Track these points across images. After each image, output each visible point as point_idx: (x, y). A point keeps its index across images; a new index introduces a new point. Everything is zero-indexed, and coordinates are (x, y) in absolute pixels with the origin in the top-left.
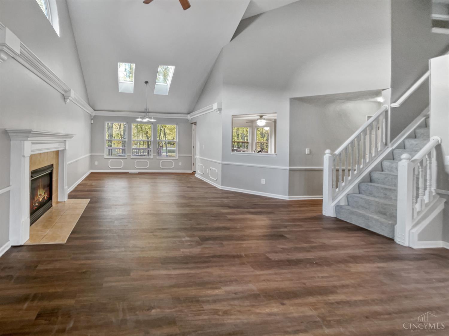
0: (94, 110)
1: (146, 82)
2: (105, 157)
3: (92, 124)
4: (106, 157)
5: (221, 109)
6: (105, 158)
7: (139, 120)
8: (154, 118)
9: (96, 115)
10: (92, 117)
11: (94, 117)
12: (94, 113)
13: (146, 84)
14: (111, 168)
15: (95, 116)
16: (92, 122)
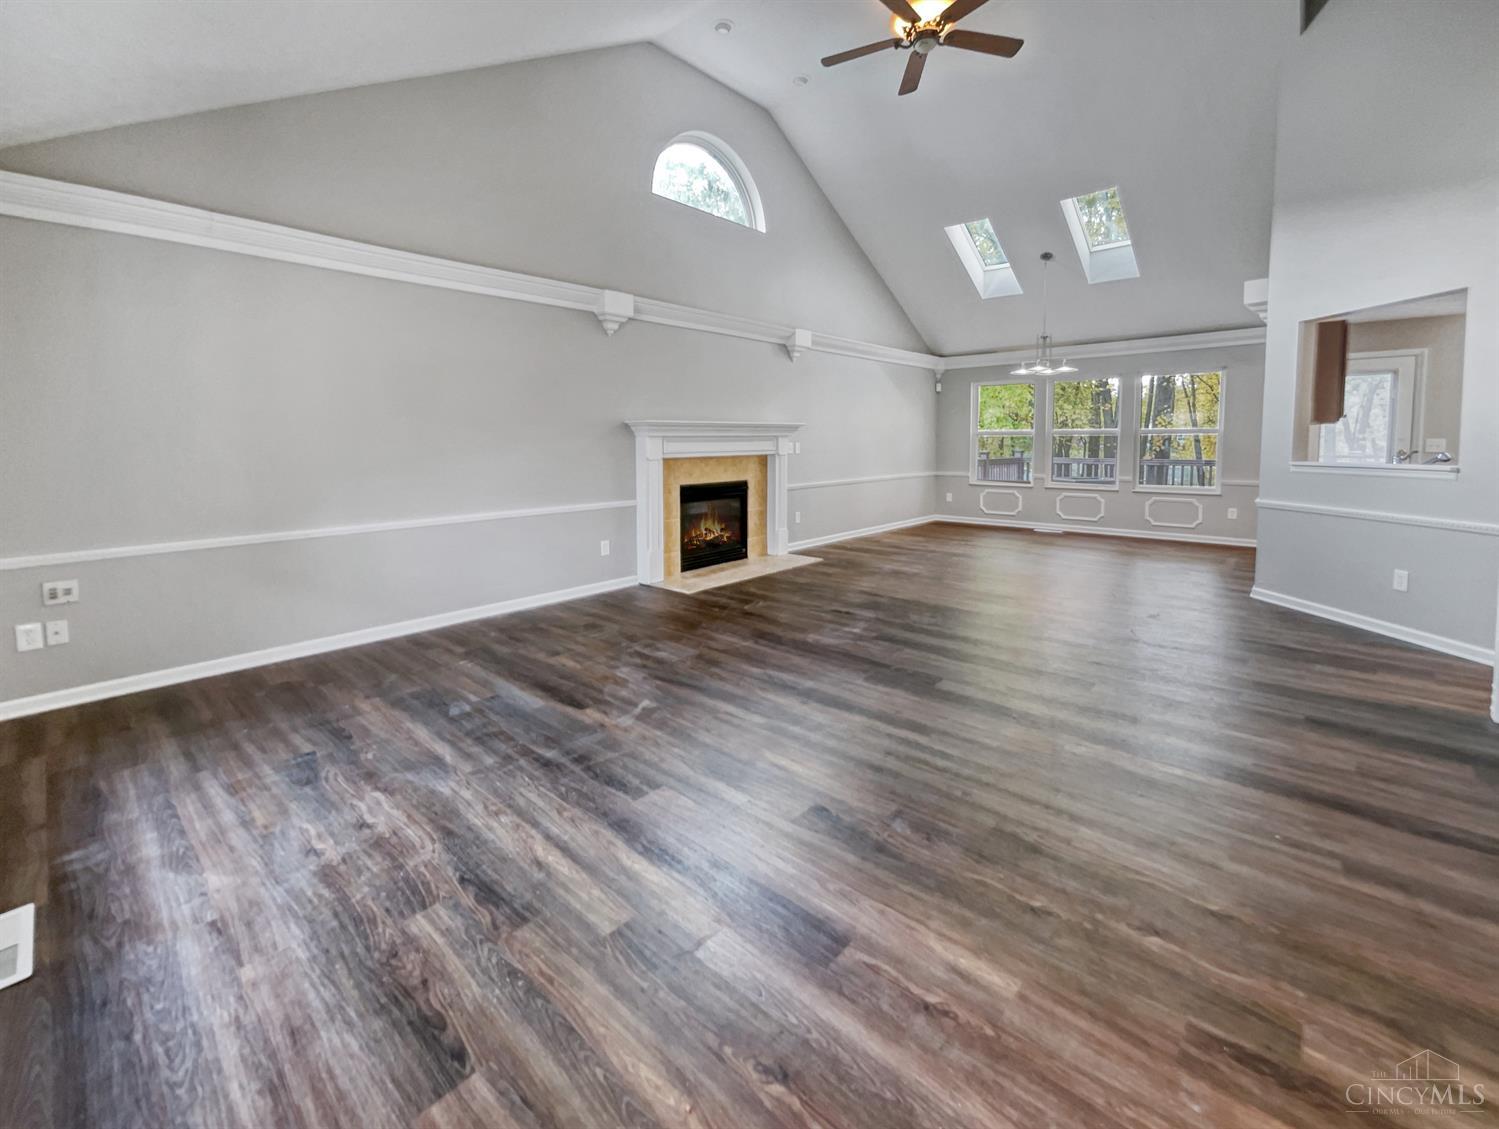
0: (941, 356)
1: (1047, 256)
2: (971, 483)
3: (938, 393)
4: (973, 480)
5: (1265, 303)
6: (971, 485)
7: (1022, 372)
8: (1069, 363)
9: (949, 368)
10: (939, 376)
11: (943, 374)
12: (941, 365)
13: (1043, 262)
14: (986, 512)
15: (947, 371)
16: (939, 389)
